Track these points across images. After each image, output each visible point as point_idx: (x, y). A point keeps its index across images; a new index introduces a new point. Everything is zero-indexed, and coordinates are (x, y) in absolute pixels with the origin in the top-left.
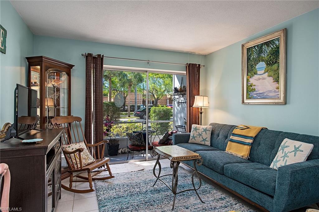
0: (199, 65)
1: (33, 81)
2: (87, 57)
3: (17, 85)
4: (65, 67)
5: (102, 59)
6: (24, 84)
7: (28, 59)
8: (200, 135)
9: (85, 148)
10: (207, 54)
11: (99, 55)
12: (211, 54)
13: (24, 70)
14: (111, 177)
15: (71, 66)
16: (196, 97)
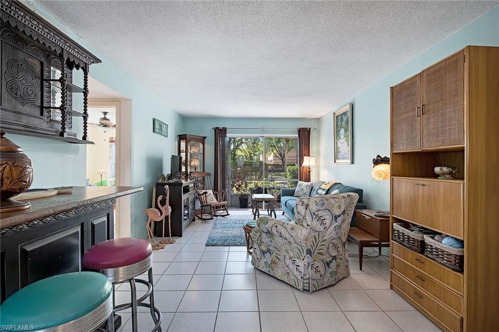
0: (310, 128)
1: (181, 149)
2: (215, 130)
3: (172, 156)
4: (200, 139)
5: (226, 130)
6: (177, 155)
7: (179, 136)
8: (302, 190)
9: (212, 194)
10: (319, 117)
11: (224, 128)
12: (321, 117)
13: (177, 143)
14: (228, 215)
15: (205, 138)
16: (305, 157)
